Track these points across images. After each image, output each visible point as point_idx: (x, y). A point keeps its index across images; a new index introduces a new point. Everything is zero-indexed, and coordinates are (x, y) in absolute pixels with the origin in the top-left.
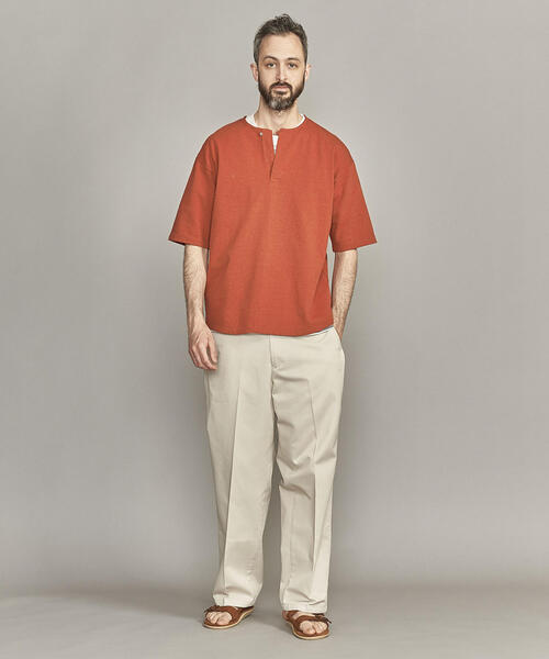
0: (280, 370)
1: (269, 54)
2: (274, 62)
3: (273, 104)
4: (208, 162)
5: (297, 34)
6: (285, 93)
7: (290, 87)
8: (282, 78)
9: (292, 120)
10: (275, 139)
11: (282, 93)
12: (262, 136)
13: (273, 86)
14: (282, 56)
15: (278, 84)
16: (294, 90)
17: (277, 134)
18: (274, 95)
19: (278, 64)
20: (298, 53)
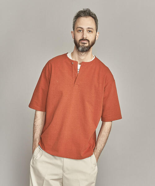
0: (66, 174)
1: (79, 26)
2: (82, 30)
3: (80, 49)
4: (47, 73)
5: (93, 17)
6: (86, 43)
7: (88, 41)
8: (85, 37)
9: (88, 58)
10: (79, 66)
11: (85, 43)
12: (73, 64)
13: (81, 40)
14: (85, 27)
15: (83, 39)
16: (90, 43)
17: (80, 64)
18: (81, 44)
19: (83, 31)
20: (93, 26)
